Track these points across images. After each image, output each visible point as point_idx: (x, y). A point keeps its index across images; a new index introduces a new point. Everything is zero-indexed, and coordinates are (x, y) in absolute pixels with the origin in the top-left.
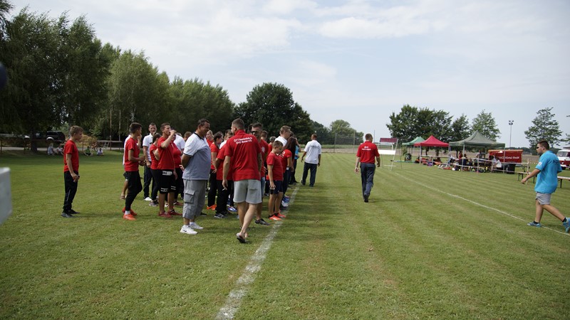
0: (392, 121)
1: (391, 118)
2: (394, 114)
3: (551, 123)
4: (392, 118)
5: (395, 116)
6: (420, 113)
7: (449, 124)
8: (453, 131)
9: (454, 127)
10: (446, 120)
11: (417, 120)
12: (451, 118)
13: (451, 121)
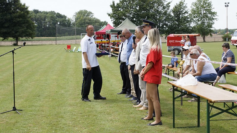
0: (112, 10)
1: (111, 6)
2: (113, 3)
4: (113, 6)
5: (116, 5)
7: (168, 9)
8: (173, 16)
9: (174, 12)
10: (165, 5)
11: (137, 7)
12: (169, 3)
13: (170, 6)
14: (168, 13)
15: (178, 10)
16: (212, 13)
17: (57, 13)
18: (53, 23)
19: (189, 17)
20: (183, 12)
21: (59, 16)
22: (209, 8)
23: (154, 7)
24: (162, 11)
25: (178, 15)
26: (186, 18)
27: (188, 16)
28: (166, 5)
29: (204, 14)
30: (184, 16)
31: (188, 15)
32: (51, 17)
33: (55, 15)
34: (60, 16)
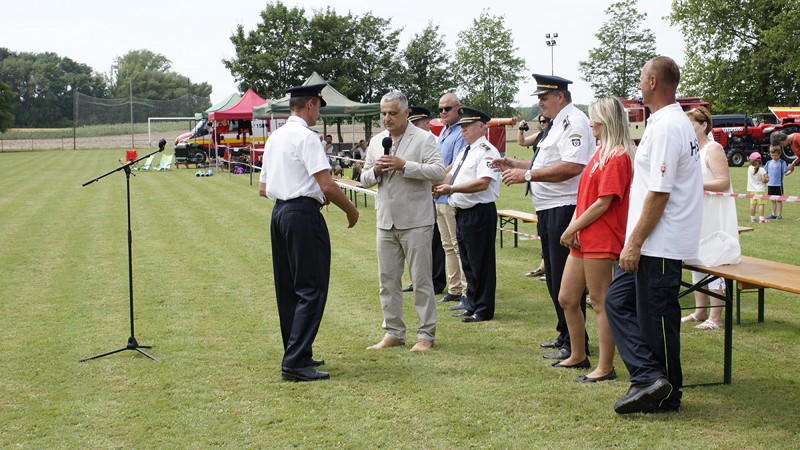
1: (231, 39)
2: (240, 30)
3: (638, 39)
4: (238, 40)
5: (246, 36)
6: (313, 24)
7: (394, 50)
8: (407, 68)
9: (409, 57)
10: (384, 39)
11: (308, 43)
12: (397, 33)
13: (398, 41)
14: (393, 60)
15: (421, 53)
16: (513, 61)
17: (63, 57)
18: (52, 88)
19: (449, 71)
20: (435, 59)
21: (70, 66)
22: (505, 47)
23: (354, 43)
24: (377, 54)
25: (420, 66)
26: (441, 74)
27: (447, 68)
28: (388, 38)
29: (491, 63)
30: (438, 70)
31: (449, 65)
32: (47, 70)
33: (58, 65)
34: (74, 68)
